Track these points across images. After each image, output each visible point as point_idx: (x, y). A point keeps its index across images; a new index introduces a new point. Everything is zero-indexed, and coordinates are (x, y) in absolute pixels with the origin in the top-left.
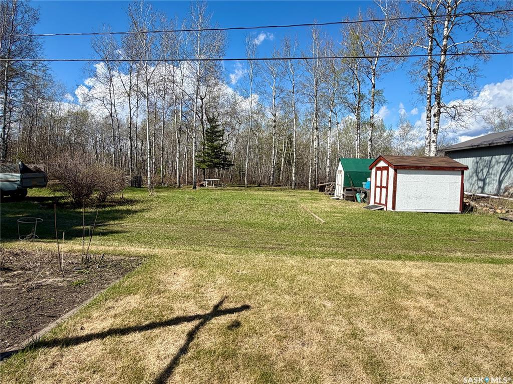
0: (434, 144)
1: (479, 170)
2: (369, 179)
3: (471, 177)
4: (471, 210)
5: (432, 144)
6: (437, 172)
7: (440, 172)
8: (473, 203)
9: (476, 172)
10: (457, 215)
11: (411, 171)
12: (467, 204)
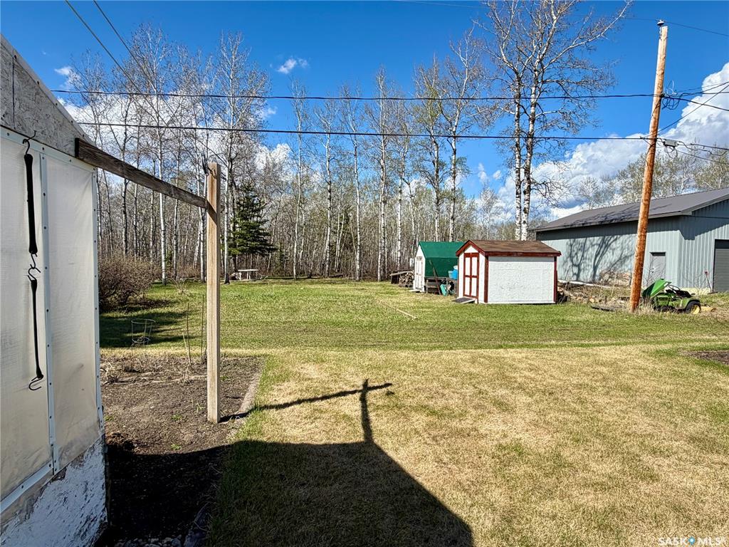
0: (526, 225)
1: (573, 254)
2: (456, 267)
3: (566, 262)
4: (566, 300)
5: (523, 225)
6: (530, 258)
7: (533, 258)
8: (567, 293)
9: (571, 256)
10: (551, 306)
11: (503, 258)
12: (562, 294)
